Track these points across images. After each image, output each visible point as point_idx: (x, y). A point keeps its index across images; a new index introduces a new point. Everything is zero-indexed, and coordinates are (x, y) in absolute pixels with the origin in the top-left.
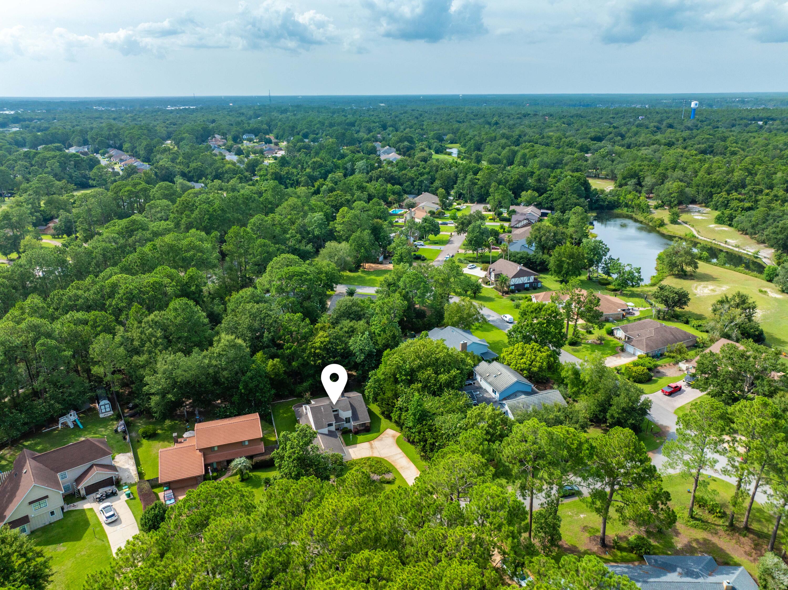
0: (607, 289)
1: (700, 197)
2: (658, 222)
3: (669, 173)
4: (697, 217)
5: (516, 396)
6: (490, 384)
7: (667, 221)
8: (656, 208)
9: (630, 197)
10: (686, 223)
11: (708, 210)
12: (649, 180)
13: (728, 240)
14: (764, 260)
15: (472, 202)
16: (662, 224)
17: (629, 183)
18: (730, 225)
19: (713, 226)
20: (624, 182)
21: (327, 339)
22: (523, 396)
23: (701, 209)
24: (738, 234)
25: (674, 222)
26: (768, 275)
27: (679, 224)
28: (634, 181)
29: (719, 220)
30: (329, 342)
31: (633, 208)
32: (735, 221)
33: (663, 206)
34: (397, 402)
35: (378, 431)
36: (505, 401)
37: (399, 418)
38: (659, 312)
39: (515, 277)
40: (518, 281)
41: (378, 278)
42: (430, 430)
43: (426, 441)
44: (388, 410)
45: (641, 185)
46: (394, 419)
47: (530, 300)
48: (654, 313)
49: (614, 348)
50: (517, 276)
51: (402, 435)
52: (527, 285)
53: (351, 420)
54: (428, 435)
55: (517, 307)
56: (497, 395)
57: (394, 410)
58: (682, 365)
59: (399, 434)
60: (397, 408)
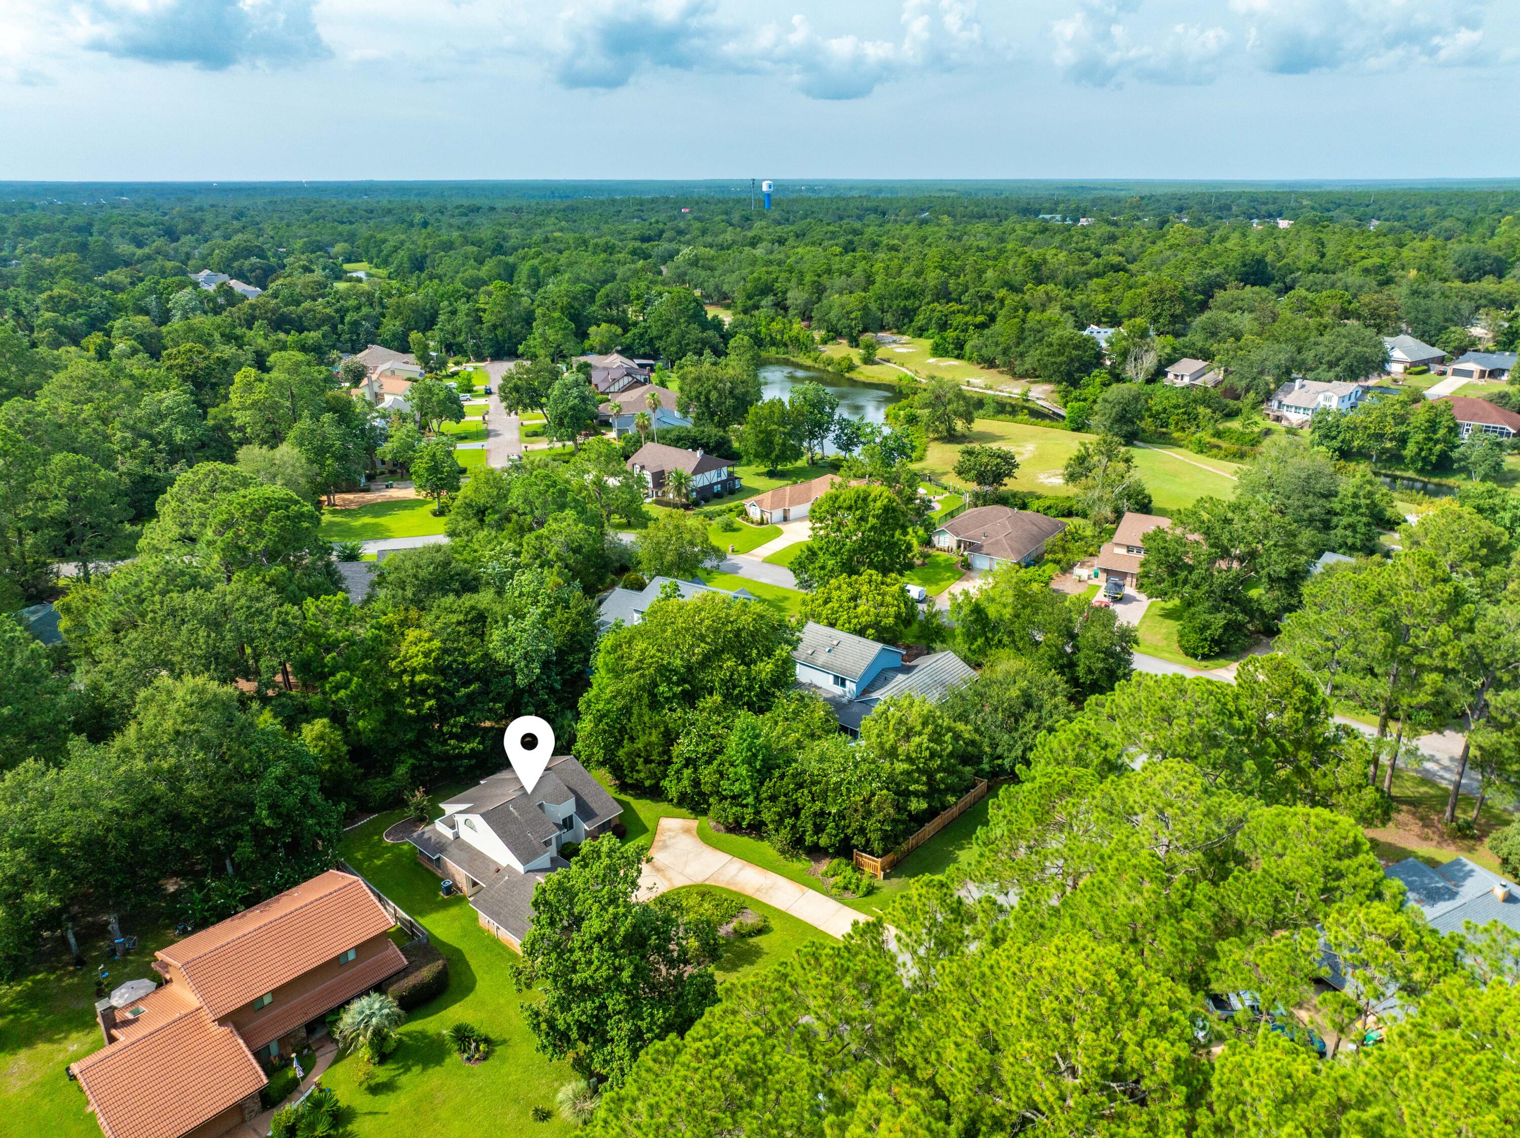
1: (889, 318)
2: (845, 364)
3: (824, 279)
4: (900, 350)
5: (886, 681)
6: (824, 669)
7: (857, 361)
8: (825, 342)
9: (776, 326)
10: (888, 361)
11: (905, 338)
12: (796, 296)
13: (972, 380)
14: (1040, 402)
15: (480, 358)
16: (851, 368)
18: (958, 357)
19: (932, 360)
20: (750, 303)
21: (437, 643)
22: (900, 677)
23: (896, 337)
24: (976, 369)
25: (868, 360)
26: (1072, 421)
27: (877, 363)
28: (768, 300)
29: (939, 351)
30: (445, 651)
31: (786, 345)
32: (968, 347)
33: (833, 339)
34: (676, 750)
35: (645, 830)
36: (875, 695)
37: (696, 783)
38: (977, 496)
39: (695, 472)
40: (701, 481)
41: (382, 520)
42: (800, 786)
43: (796, 813)
44: (652, 775)
45: (781, 306)
46: (673, 793)
47: (743, 513)
48: (967, 499)
49: (950, 567)
50: (699, 470)
51: (708, 822)
52: (717, 488)
53: (577, 820)
54: (802, 797)
55: (729, 528)
56: (851, 687)
57: (671, 771)
58: (1080, 572)
59: (694, 824)
60: (678, 762)
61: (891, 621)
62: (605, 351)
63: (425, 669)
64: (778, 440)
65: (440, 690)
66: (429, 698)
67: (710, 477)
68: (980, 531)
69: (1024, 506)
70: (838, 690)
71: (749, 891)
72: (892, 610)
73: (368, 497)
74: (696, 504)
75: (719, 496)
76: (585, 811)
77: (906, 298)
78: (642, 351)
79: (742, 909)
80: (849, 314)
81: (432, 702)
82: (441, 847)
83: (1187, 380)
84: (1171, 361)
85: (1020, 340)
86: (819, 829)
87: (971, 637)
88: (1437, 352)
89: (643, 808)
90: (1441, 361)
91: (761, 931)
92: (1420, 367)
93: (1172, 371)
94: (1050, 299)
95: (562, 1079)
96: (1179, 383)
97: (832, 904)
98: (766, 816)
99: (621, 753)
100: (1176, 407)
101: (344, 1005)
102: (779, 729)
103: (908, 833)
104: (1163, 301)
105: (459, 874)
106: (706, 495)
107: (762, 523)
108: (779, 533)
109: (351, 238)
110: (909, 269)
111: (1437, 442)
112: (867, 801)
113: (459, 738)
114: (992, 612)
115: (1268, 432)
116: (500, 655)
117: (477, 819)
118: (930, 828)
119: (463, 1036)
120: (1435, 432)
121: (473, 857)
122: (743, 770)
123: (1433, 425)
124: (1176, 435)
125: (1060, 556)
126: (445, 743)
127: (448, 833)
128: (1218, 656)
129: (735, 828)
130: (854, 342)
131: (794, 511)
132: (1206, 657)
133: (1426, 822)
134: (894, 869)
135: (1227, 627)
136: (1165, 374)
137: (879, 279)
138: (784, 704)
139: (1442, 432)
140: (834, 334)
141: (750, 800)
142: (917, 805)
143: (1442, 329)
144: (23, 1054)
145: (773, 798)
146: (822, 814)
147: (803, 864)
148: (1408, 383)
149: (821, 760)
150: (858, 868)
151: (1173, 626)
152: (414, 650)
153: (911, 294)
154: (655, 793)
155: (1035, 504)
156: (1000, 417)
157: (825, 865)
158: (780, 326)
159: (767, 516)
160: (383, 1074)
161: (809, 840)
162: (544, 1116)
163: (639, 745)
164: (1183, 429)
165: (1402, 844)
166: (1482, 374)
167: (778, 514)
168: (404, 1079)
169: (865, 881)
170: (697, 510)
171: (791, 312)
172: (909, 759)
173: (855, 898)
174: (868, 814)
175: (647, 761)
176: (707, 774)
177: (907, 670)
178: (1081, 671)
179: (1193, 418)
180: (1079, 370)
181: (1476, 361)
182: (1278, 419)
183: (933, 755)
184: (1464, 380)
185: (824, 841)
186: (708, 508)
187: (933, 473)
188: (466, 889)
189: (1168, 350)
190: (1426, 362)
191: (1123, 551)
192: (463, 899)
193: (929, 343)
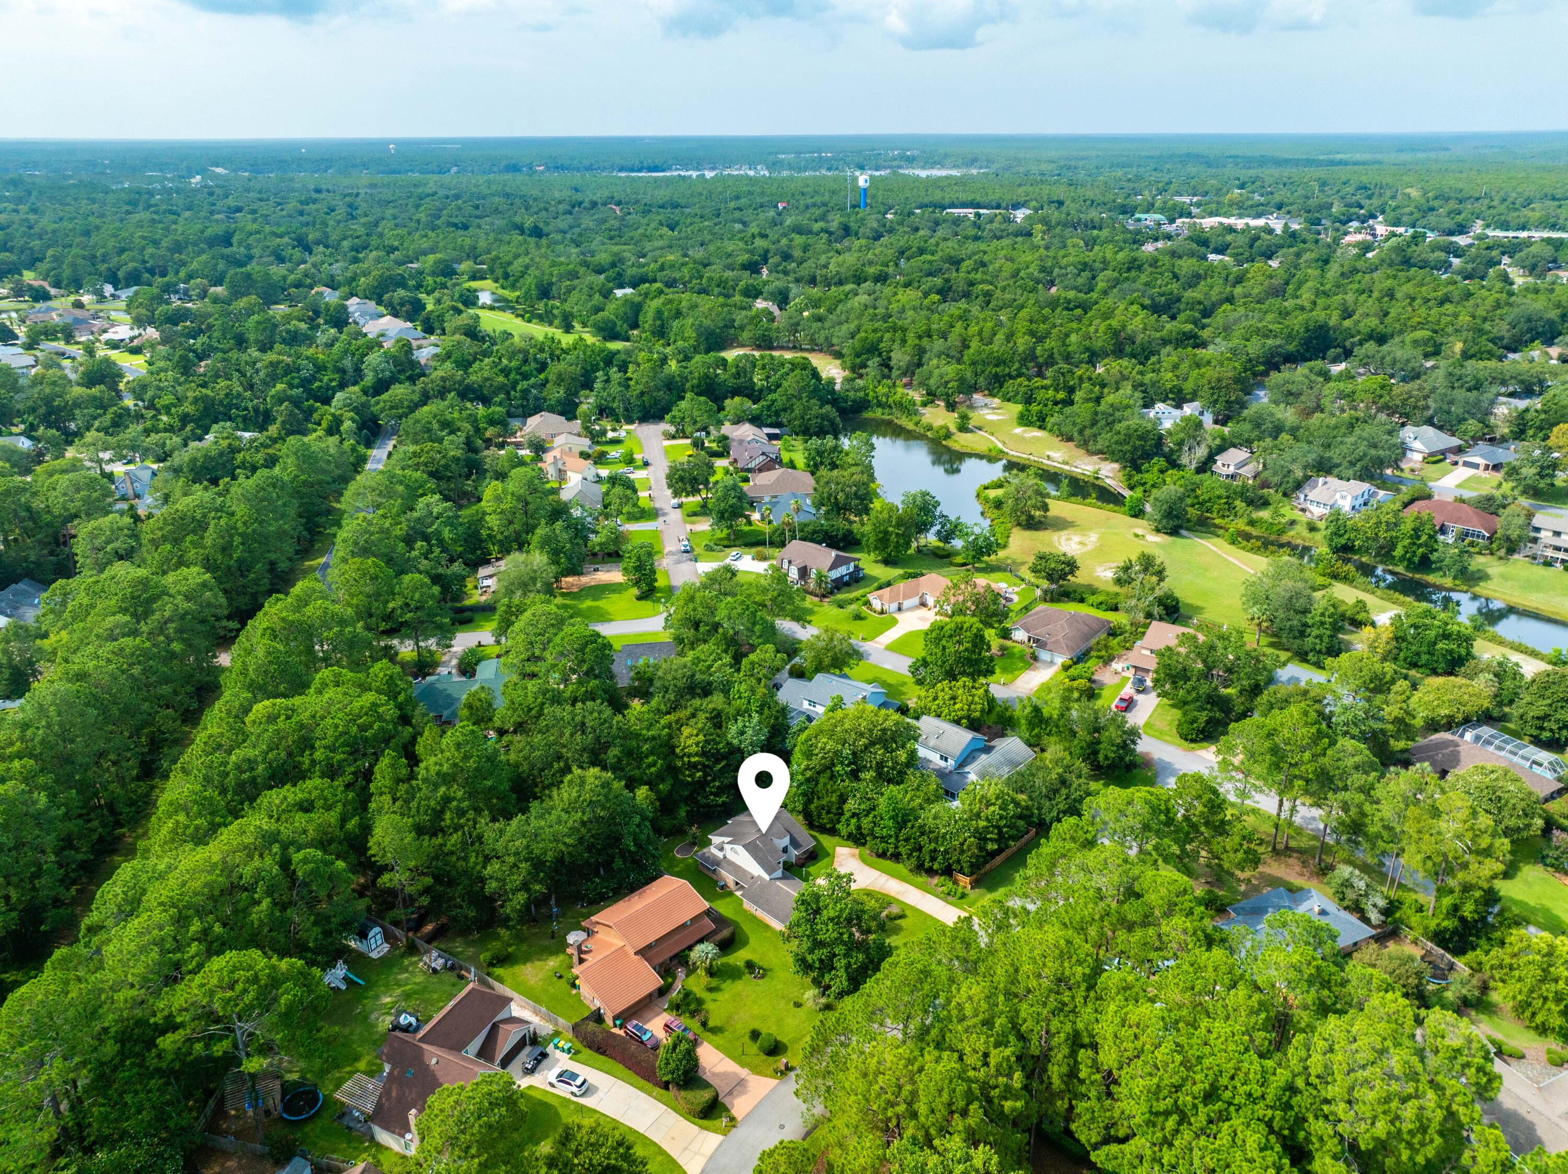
0: (952, 564)
1: (981, 380)
2: (943, 432)
3: (925, 341)
4: (991, 417)
5: (974, 759)
6: (934, 749)
7: (953, 428)
8: (925, 404)
9: (881, 390)
10: (980, 429)
11: (996, 401)
12: (900, 357)
13: (1051, 454)
14: (1108, 481)
15: (630, 421)
16: (948, 435)
17: (870, 363)
18: (1040, 427)
19: (1019, 430)
20: (858, 361)
21: (701, 737)
22: (984, 756)
23: (988, 400)
24: (1055, 441)
25: (963, 429)
26: (1131, 508)
27: (971, 431)
28: (874, 360)
29: (1024, 420)
30: (706, 741)
31: (890, 407)
32: (1051, 421)
33: (932, 402)
34: (846, 807)
35: (828, 855)
36: (967, 769)
37: (859, 828)
38: (1045, 592)
39: (831, 569)
40: (835, 574)
41: (600, 603)
42: (923, 834)
43: (920, 849)
44: (831, 821)
46: (844, 832)
47: (868, 603)
48: (1039, 592)
49: (1022, 657)
50: (833, 567)
51: (866, 851)
52: (847, 578)
53: (790, 848)
54: (923, 840)
55: (858, 617)
56: (951, 763)
57: (843, 819)
58: (1117, 666)
59: (857, 851)
60: (847, 815)
61: (977, 714)
62: (737, 421)
63: (696, 754)
64: (893, 538)
65: (705, 766)
66: (699, 771)
67: (842, 571)
68: (1046, 629)
69: (1082, 600)
70: (942, 764)
71: (893, 894)
72: (979, 707)
73: (584, 579)
74: (832, 593)
75: (847, 584)
76: (795, 843)
77: (997, 366)
78: (770, 420)
79: (889, 904)
80: (947, 383)
81: (700, 773)
82: (717, 863)
83: (1232, 469)
84: (1221, 449)
85: (1094, 423)
86: (933, 859)
87: (1031, 725)
89: (826, 841)
90: (1459, 450)
91: (902, 917)
92: (1436, 458)
95: (804, 989)
96: (1225, 471)
97: (941, 903)
98: (903, 850)
99: (812, 807)
100: (1219, 497)
101: (690, 948)
102: (909, 796)
103: (986, 862)
104: (1220, 388)
105: (729, 878)
106: (840, 585)
107: (882, 612)
108: (895, 622)
110: (1000, 337)
111: (1420, 546)
112: (962, 844)
113: (716, 795)
114: (1046, 712)
115: (1293, 523)
116: (735, 742)
117: (739, 848)
118: (999, 859)
119: (750, 965)
120: (1419, 538)
121: (736, 869)
122: (891, 823)
123: (1416, 533)
125: (1103, 653)
126: (707, 798)
127: (720, 855)
128: (1202, 740)
129: (882, 855)
130: (951, 406)
131: (907, 604)
132: (1193, 741)
134: (976, 884)
136: (1215, 462)
137: (974, 344)
138: (913, 778)
141: (892, 840)
142: (991, 846)
144: (529, 965)
145: (907, 840)
146: (935, 850)
147: (923, 879)
148: (1423, 473)
149: (935, 818)
150: (956, 883)
152: (689, 742)
153: (999, 362)
154: (833, 832)
155: (1091, 599)
156: (1073, 499)
157: (936, 880)
159: (886, 607)
160: (714, 982)
161: (927, 865)
162: (798, 1005)
163: (824, 802)
167: (894, 606)
168: (723, 986)
169: (960, 890)
170: (832, 598)
172: (987, 819)
173: (954, 900)
174: (962, 852)
175: (828, 812)
176: (866, 822)
177: (988, 750)
178: (1101, 757)
179: (1231, 507)
180: (1141, 457)
183: (1001, 817)
184: (1471, 472)
185: (936, 866)
186: (840, 596)
187: (1014, 562)
188: (731, 885)
189: (1218, 441)
190: (1443, 452)
191: (1148, 653)
192: (731, 894)
193: (1017, 408)
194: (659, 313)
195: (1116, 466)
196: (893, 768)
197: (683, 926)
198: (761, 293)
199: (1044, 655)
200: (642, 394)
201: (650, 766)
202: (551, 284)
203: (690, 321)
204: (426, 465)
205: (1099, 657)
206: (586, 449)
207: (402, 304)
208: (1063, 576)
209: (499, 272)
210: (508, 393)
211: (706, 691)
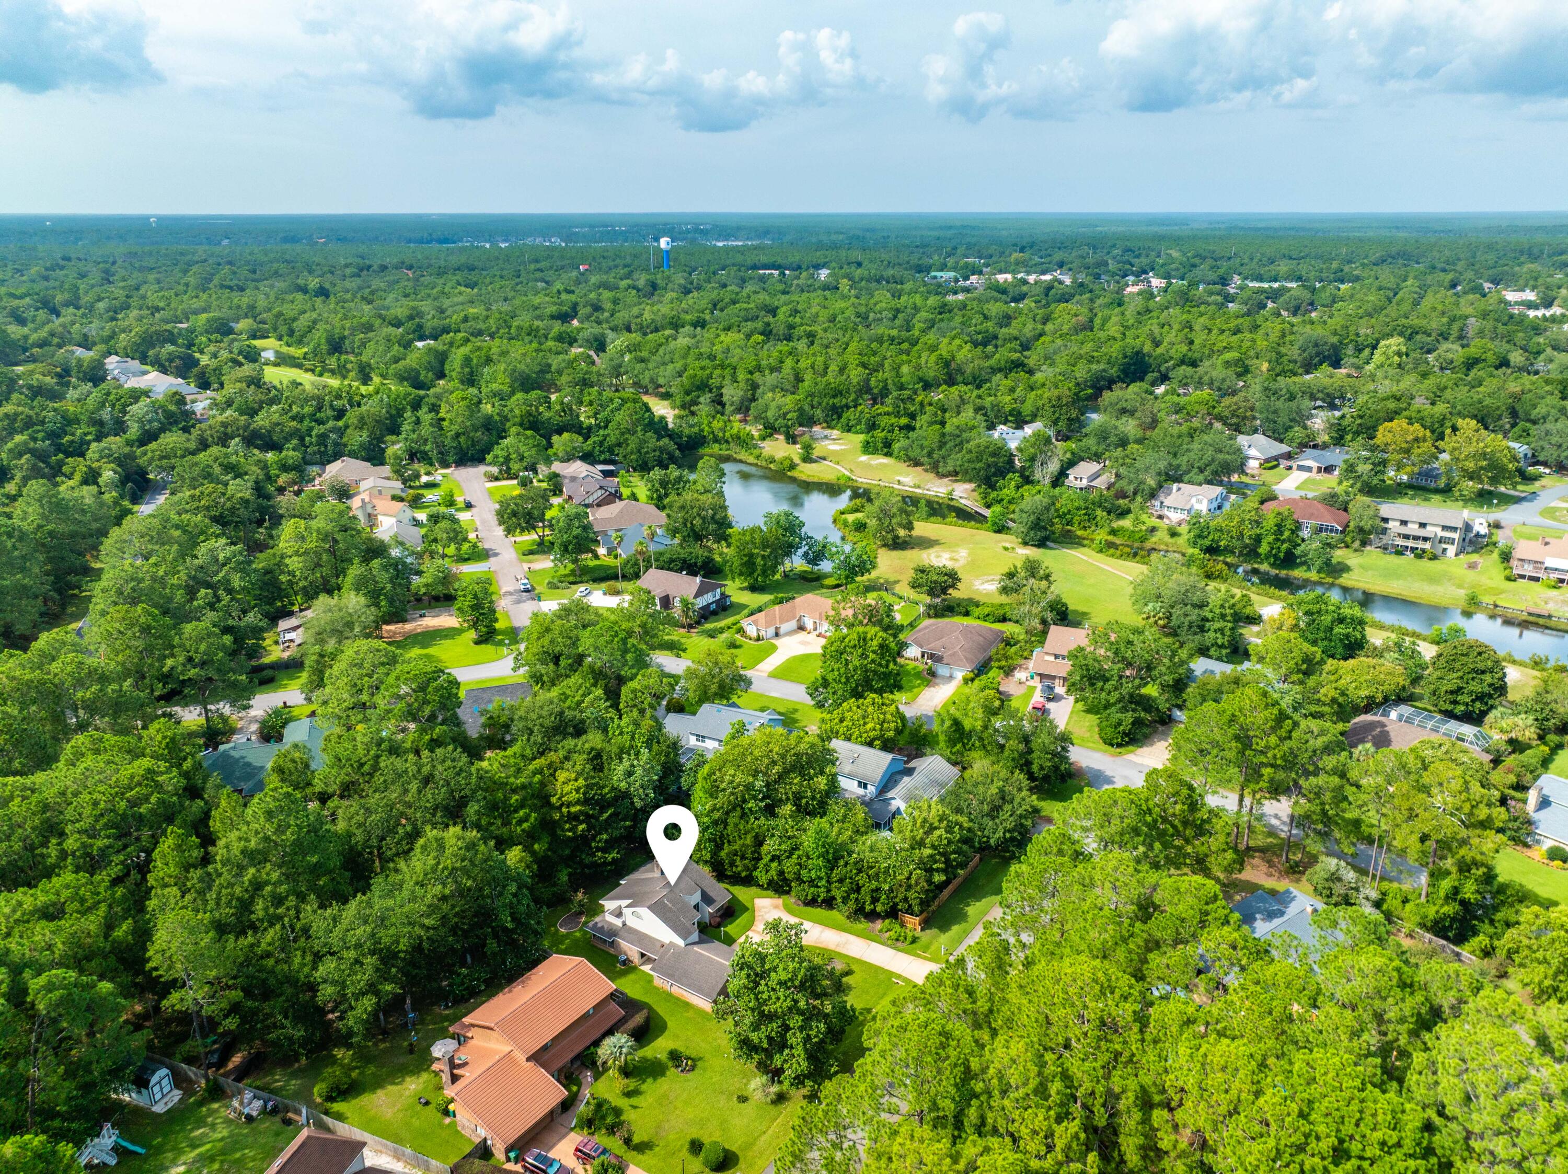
0: (822, 587)
1: (818, 413)
2: (786, 463)
3: (757, 376)
4: (833, 447)
5: (896, 783)
6: (852, 777)
7: (797, 460)
8: (763, 438)
9: (717, 424)
10: (824, 459)
11: (835, 433)
12: (731, 393)
13: (902, 479)
14: (963, 501)
15: (445, 465)
16: (793, 466)
17: (702, 399)
18: (886, 455)
19: (864, 458)
20: (688, 398)
21: (581, 782)
22: (906, 779)
23: (827, 432)
24: (902, 466)
25: (807, 459)
26: (994, 524)
27: (815, 461)
28: (705, 397)
29: (868, 448)
30: (588, 787)
31: (727, 442)
32: (896, 446)
33: (771, 435)
34: (765, 849)
35: (747, 909)
36: (890, 795)
37: (781, 873)
38: (929, 607)
39: (696, 597)
40: (702, 602)
41: (431, 651)
42: (860, 871)
43: (858, 889)
44: (746, 868)
45: (719, 402)
46: (763, 880)
47: (741, 631)
48: (922, 609)
49: (918, 675)
50: (699, 594)
51: (790, 900)
52: (713, 607)
53: (703, 906)
54: (862, 879)
55: (733, 645)
56: (871, 789)
57: (761, 864)
58: (1020, 675)
59: (780, 901)
60: (766, 859)
61: (892, 734)
62: (568, 458)
63: (578, 802)
64: (759, 561)
65: (588, 816)
66: (581, 823)
67: (708, 598)
68: (938, 644)
69: (967, 614)
70: (861, 791)
71: (832, 947)
72: (893, 725)
73: (408, 627)
74: (698, 623)
75: (715, 613)
76: (707, 899)
77: (834, 397)
78: (602, 458)
79: (831, 959)
80: (785, 414)
81: (584, 826)
82: (613, 932)
83: (1085, 482)
84: (1071, 464)
85: (942, 445)
86: (875, 900)
87: (952, 742)
88: (1284, 448)
89: (742, 893)
90: (1289, 456)
91: (848, 973)
92: (1271, 463)
93: (1072, 474)
94: (963, 402)
95: (748, 1078)
96: (1079, 484)
97: (890, 952)
98: (838, 893)
99: (723, 854)
100: (1078, 509)
101: (597, 1043)
102: (835, 830)
103: (935, 897)
104: (1061, 407)
105: (631, 950)
106: (707, 614)
107: (758, 639)
108: (774, 648)
109: (251, 311)
110: (833, 368)
111: (1283, 542)
112: (909, 878)
113: (604, 850)
114: (967, 724)
115: (1153, 530)
116: (623, 785)
117: (644, 912)
118: (946, 892)
119: (675, 1056)
120: (1282, 533)
121: (640, 938)
122: (820, 862)
123: (1279, 527)
124: (1079, 533)
125: (1003, 663)
126: (593, 855)
127: (618, 922)
128: (1128, 744)
129: (812, 902)
130: (792, 439)
131: (784, 628)
132: (1119, 745)
133: (1271, 864)
134: (926, 924)
135: (1133, 724)
136: (1067, 476)
137: (808, 376)
138: (836, 809)
139: (1287, 534)
140: (771, 430)
141: (824, 882)
142: (938, 878)
143: (1288, 429)
144: (380, 1093)
145: (841, 881)
146: (878, 890)
147: (863, 925)
148: (1263, 478)
149: (872, 850)
150: (903, 925)
151: (1093, 719)
152: (567, 788)
153: (837, 393)
154: (748, 881)
155: (977, 611)
156: (933, 519)
157: (879, 925)
158: (721, 424)
159: (762, 633)
160: (632, 1084)
161: (868, 908)
162: (743, 1099)
163: (736, 847)
164: (1085, 528)
165: (1255, 880)
166: (1319, 470)
167: (771, 631)
168: (644, 1087)
169: (910, 934)
170: (700, 628)
171: (729, 409)
172: (933, 847)
173: (905, 946)
174: (909, 887)
175: (743, 857)
176: (789, 866)
177: (910, 772)
178: (1035, 768)
179: (1091, 518)
180: (995, 475)
181: (1314, 459)
182: (1160, 517)
183: (950, 842)
184: (1305, 475)
185: (879, 908)
186: (709, 626)
187: (887, 582)
188: (636, 959)
189: (1068, 455)
190: (1276, 458)
191: (1052, 658)
192: (635, 968)
193: (858, 439)
194: (467, 360)
195: (971, 486)
196: (813, 798)
197: (585, 1017)
198: (576, 340)
199: (942, 670)
200: (458, 435)
201: (520, 822)
202: (343, 338)
203: (502, 367)
204: (208, 508)
205: (1000, 668)
206: (399, 493)
207: (171, 361)
208: (944, 590)
209: (283, 329)
210: (302, 439)
211: (579, 730)
